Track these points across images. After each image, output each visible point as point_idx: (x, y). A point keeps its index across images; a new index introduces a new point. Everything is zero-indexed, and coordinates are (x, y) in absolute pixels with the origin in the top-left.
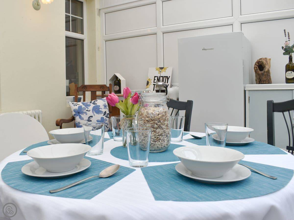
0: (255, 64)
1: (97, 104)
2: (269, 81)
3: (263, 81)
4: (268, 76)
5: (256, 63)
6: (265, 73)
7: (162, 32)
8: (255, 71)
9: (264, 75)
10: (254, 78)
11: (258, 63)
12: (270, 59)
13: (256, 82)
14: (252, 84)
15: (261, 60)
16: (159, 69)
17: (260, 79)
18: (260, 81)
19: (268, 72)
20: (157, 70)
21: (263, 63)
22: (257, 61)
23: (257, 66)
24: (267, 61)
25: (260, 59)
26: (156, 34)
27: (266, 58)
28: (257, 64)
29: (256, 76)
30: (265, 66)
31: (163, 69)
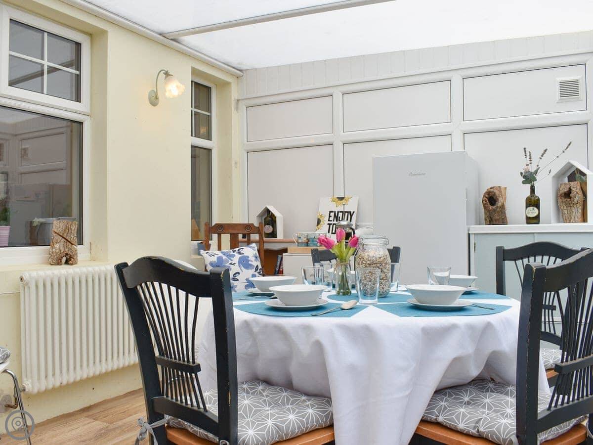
0: (484, 196)
1: (243, 254)
2: (503, 221)
3: (496, 220)
4: (502, 213)
5: (485, 194)
6: (498, 210)
7: (342, 142)
8: (484, 206)
9: (496, 212)
10: (483, 216)
11: (489, 195)
12: (506, 188)
13: (486, 222)
14: (480, 225)
15: (492, 190)
16: (337, 200)
17: (491, 218)
18: (491, 221)
19: (503, 207)
20: (333, 201)
21: (495, 194)
22: (486, 190)
23: (486, 199)
24: (500, 192)
25: (491, 188)
26: (332, 144)
27: (499, 187)
28: (487, 195)
29: (485, 213)
30: (498, 199)
31: (344, 200)
